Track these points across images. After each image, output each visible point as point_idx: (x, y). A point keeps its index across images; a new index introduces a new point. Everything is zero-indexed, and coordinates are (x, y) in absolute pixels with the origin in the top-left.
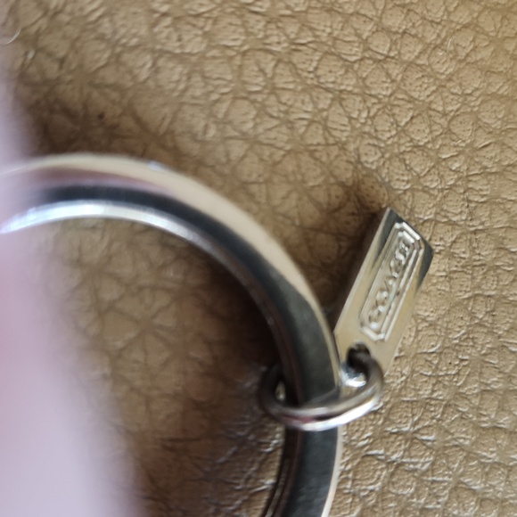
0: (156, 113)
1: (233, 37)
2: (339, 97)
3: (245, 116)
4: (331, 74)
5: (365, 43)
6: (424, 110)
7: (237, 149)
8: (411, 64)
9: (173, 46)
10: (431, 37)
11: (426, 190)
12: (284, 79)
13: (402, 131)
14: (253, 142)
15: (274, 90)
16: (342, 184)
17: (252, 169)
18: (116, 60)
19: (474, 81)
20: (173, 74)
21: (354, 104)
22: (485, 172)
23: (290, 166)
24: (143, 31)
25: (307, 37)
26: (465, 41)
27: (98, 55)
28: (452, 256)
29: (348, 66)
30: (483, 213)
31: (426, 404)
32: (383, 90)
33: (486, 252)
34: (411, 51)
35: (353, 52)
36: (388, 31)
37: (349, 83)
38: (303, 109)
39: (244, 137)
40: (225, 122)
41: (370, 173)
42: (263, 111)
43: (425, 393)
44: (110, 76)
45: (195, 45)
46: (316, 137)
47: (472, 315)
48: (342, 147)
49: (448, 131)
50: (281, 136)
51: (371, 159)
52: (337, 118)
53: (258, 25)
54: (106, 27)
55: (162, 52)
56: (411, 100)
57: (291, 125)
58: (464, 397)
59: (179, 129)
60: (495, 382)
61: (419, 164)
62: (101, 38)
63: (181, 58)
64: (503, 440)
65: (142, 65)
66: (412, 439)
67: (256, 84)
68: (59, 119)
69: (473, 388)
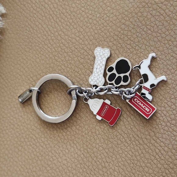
0: (39, 122)
1: (29, 126)
2: (21, 116)
3: (31, 118)
4: (21, 119)
5: (16, 120)
6: (13, 111)
7: (33, 116)
8: (12, 116)
9: (35, 127)
10: (9, 118)
11: (16, 103)
12: (26, 120)
13: (16, 110)
14: (32, 116)
15: (28, 120)
16: (25, 108)
17: (33, 113)
18: (40, 128)
19: (6, 112)
20: (36, 125)
21: (20, 115)
22: (9, 102)
23: (29, 112)
24: (37, 130)
25: (22, 123)
26: (5, 116)
27: (42, 129)
28: (17, 95)
29: (19, 119)
30: (11, 98)
31: (26, 82)
32: (16, 115)
33: (12, 94)
34: (12, 118)
35: (18, 120)
36: (13, 121)
37: (20, 117)
38: (25, 117)
39: (32, 117)
40: (33, 119)
41: (21, 107)
42: (29, 118)
43: (25, 83)
44: (41, 127)
45: (33, 127)
46: (25, 113)
47: (17, 88)
48: (23, 111)
49: (11, 108)
50: (29, 115)
51: (21, 109)
52: (22, 114)
53: (26, 126)
54: (40, 131)
55: (36, 127)
56: (14, 113)
57: (27, 116)
58: (22, 80)
59: (38, 120)
60: (18, 80)
61: (16, 106)
62: (41, 131)
63: (35, 126)
64: (19, 73)
65: (38, 127)
66: (29, 79)
67: (29, 121)
68: (47, 125)
69: (20, 81)
